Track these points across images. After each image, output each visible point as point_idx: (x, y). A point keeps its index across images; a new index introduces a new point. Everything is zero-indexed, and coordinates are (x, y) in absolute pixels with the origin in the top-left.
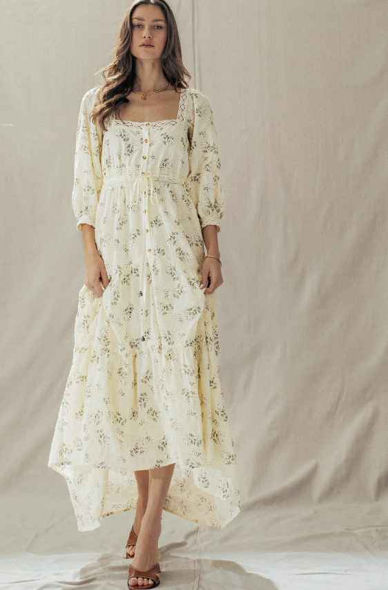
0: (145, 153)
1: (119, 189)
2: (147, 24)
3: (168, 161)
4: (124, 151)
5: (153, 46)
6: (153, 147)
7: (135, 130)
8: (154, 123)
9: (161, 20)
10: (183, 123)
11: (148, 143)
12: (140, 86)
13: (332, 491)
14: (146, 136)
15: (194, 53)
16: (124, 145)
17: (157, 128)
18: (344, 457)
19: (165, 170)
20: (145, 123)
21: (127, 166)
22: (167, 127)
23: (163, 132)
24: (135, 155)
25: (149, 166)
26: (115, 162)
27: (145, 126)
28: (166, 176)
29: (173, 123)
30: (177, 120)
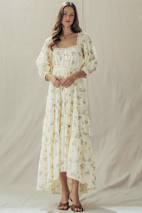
0: (66, 59)
1: (58, 72)
2: (68, 14)
3: (74, 61)
4: (59, 59)
5: (70, 22)
6: (69, 57)
7: (62, 51)
8: (69, 48)
9: (73, 13)
10: (79, 46)
11: (67, 56)
12: (64, 34)
13: (135, 184)
14: (66, 53)
15: (83, 21)
16: (59, 57)
17: (70, 50)
18: (140, 171)
19: (74, 65)
20: (66, 48)
21: (60, 64)
22: (73, 49)
23: (72, 51)
24: (63, 60)
25: (68, 64)
26: (57, 63)
27: (65, 49)
28: (74, 67)
29: (75, 47)
30: (77, 45)
